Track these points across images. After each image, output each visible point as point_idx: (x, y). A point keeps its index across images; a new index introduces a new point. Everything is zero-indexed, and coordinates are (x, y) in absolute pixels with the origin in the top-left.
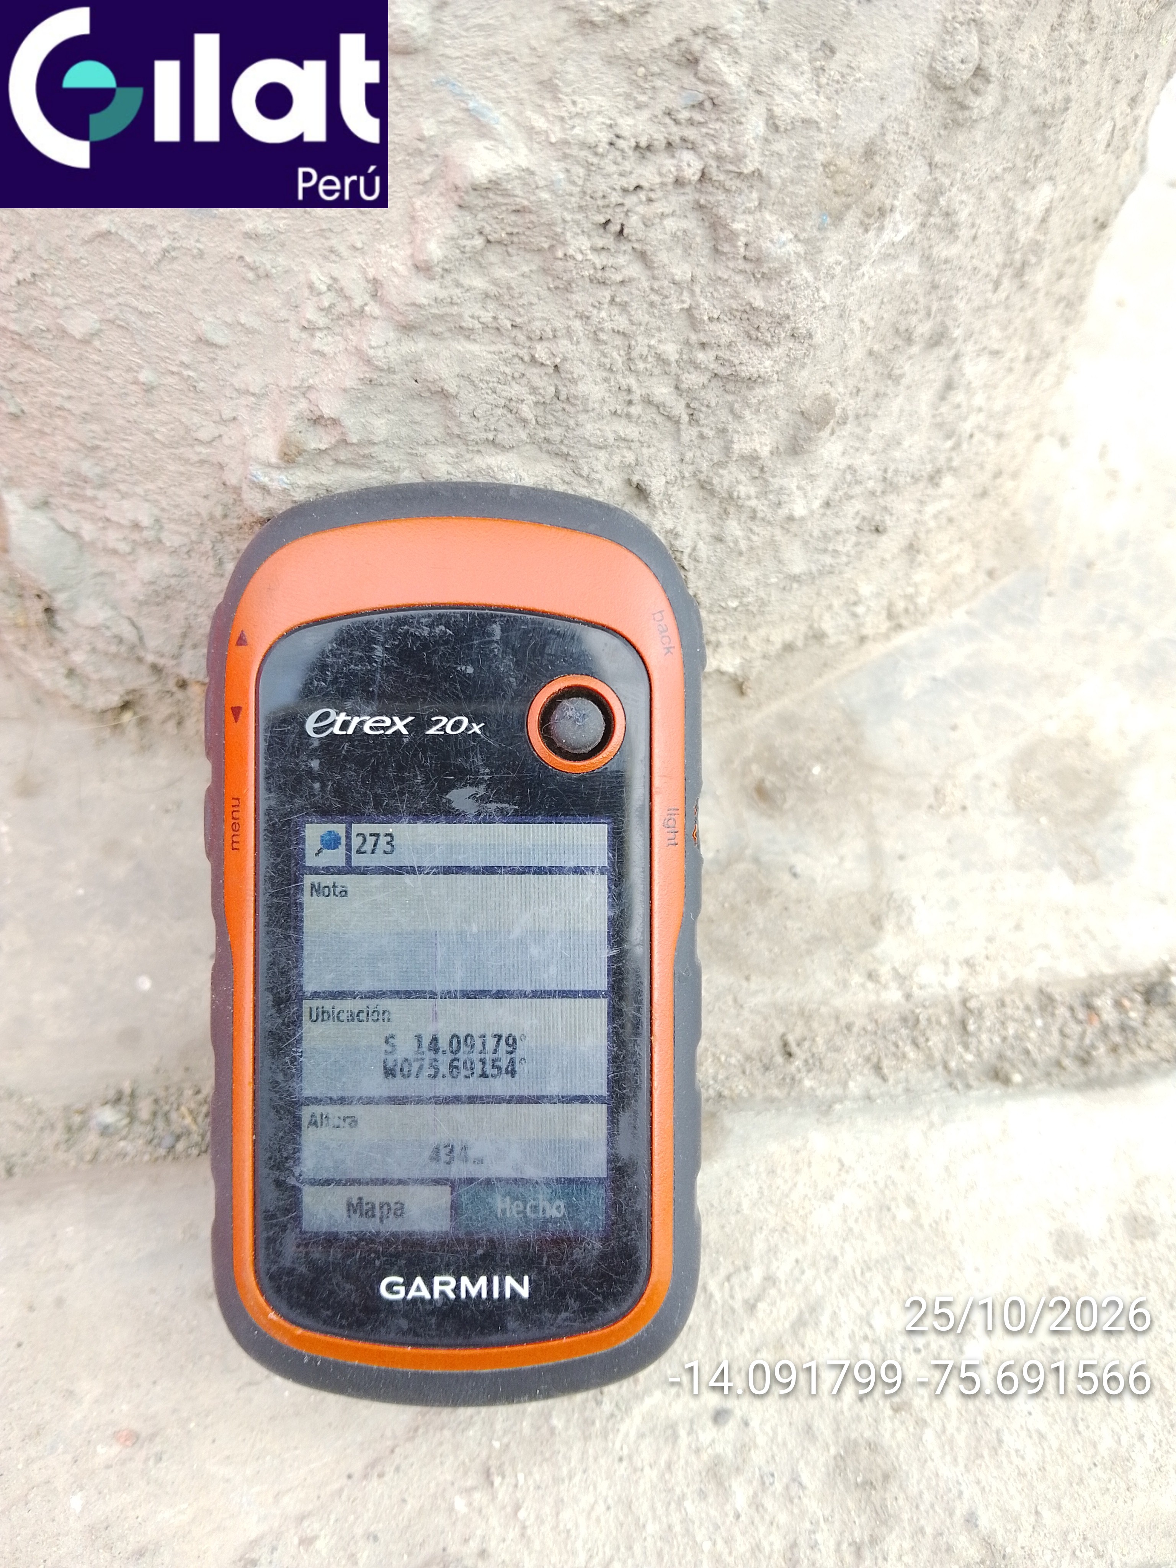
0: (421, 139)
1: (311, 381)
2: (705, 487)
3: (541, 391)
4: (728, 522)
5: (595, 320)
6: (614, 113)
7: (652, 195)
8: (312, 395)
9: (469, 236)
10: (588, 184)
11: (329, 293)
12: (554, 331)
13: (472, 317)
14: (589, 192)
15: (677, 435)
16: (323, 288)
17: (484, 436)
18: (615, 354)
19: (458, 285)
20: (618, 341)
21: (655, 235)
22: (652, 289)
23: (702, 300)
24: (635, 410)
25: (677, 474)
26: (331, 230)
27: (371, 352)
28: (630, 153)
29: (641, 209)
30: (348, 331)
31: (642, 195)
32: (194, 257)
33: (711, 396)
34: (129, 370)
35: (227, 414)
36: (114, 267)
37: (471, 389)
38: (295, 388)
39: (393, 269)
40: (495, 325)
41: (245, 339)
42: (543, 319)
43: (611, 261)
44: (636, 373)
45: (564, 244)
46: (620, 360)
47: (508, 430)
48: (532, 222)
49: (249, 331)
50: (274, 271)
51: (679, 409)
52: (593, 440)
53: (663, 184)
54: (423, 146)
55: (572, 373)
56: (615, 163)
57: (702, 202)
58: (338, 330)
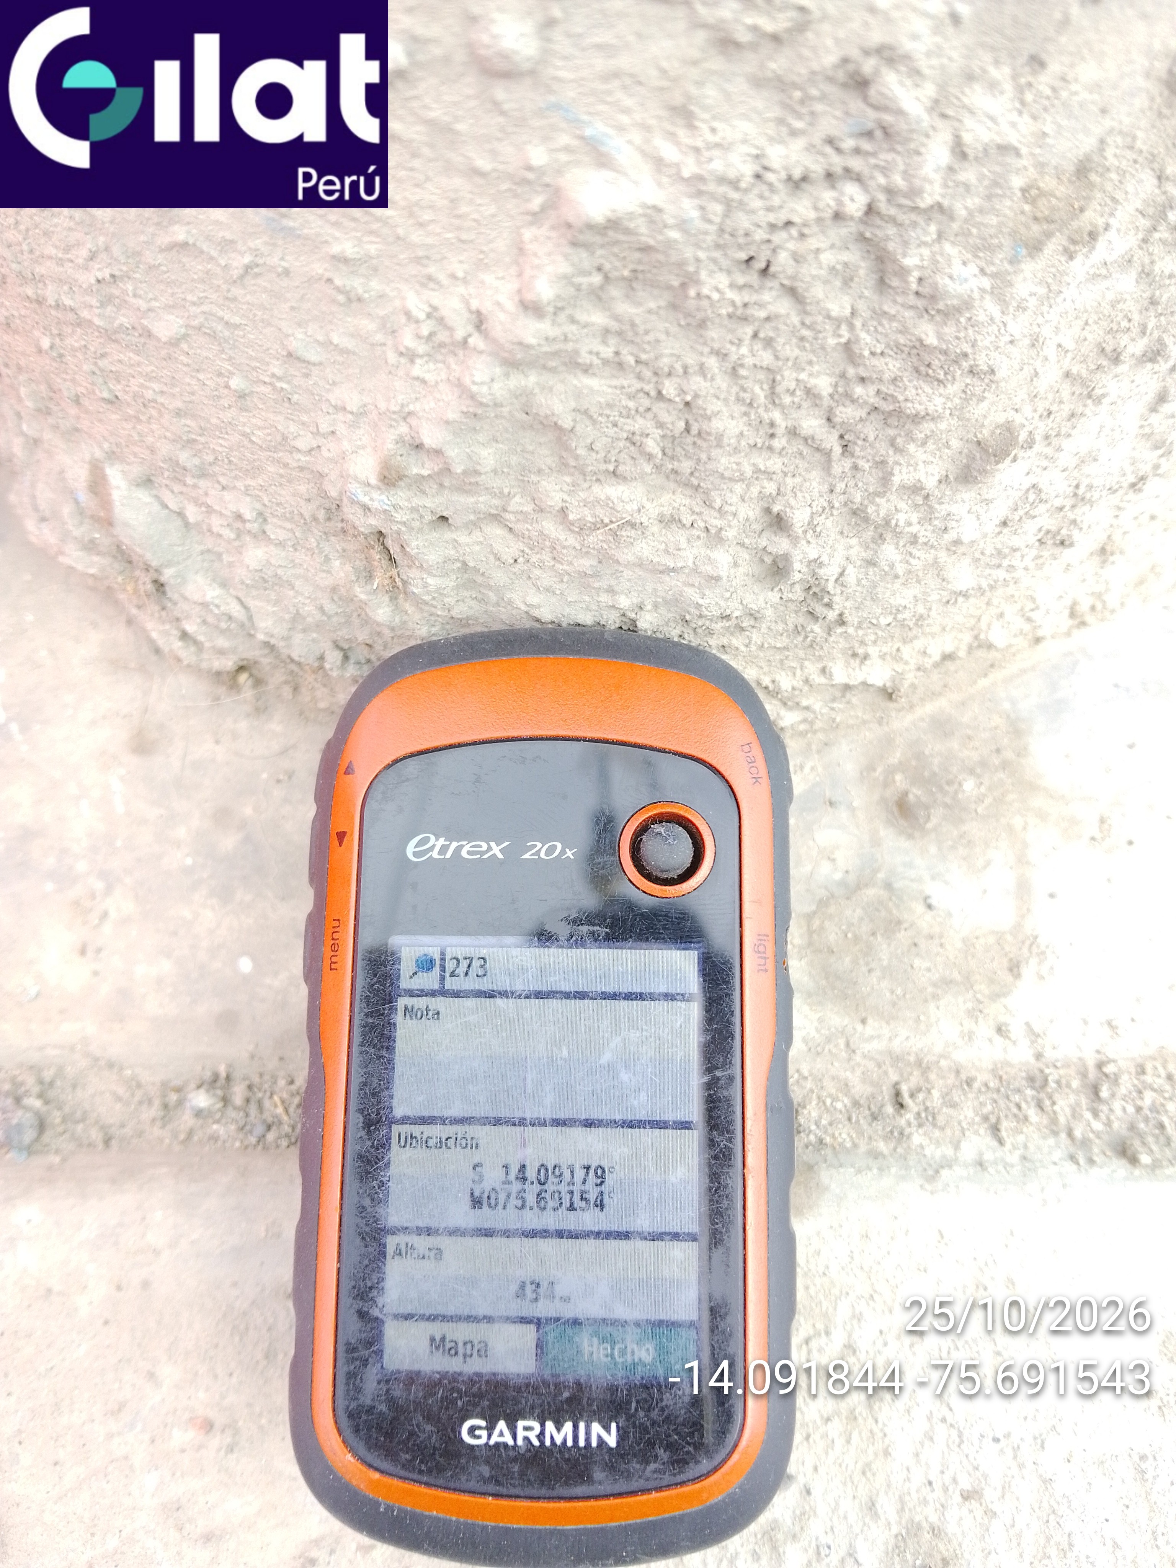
0: (529, 168)
1: (412, 407)
2: (858, 514)
3: (670, 426)
4: (884, 547)
5: (733, 357)
6: (762, 141)
7: (806, 231)
8: (413, 421)
9: (587, 273)
10: (728, 222)
11: (429, 322)
12: (685, 368)
13: (591, 353)
14: (729, 230)
15: (827, 466)
16: (422, 316)
17: (603, 467)
18: (757, 389)
19: (573, 320)
20: (761, 376)
21: (809, 270)
22: (803, 324)
23: (863, 335)
24: (777, 443)
25: (826, 504)
26: (428, 258)
27: (475, 388)
28: (780, 186)
29: (791, 245)
30: (451, 360)
31: (794, 232)
32: (279, 275)
33: (870, 430)
34: (220, 374)
35: (324, 428)
36: (196, 277)
37: (588, 422)
38: (394, 413)
39: (498, 304)
40: (616, 359)
41: (340, 359)
42: (672, 355)
43: (755, 297)
44: (782, 407)
45: (698, 282)
46: (762, 395)
47: (629, 462)
48: (659, 261)
49: (345, 351)
50: (366, 295)
51: (832, 442)
52: (727, 474)
53: (820, 220)
54: (530, 176)
55: (705, 410)
56: (761, 197)
57: (868, 235)
58: (440, 357)
